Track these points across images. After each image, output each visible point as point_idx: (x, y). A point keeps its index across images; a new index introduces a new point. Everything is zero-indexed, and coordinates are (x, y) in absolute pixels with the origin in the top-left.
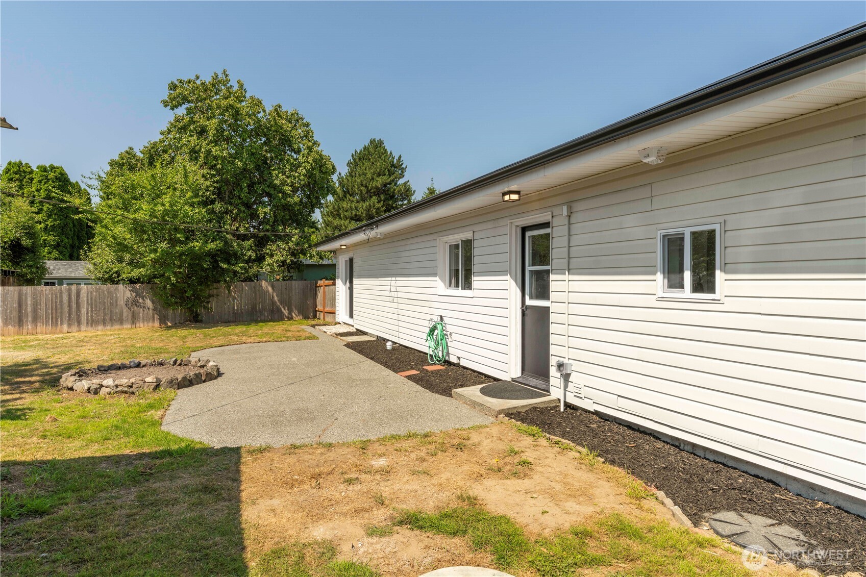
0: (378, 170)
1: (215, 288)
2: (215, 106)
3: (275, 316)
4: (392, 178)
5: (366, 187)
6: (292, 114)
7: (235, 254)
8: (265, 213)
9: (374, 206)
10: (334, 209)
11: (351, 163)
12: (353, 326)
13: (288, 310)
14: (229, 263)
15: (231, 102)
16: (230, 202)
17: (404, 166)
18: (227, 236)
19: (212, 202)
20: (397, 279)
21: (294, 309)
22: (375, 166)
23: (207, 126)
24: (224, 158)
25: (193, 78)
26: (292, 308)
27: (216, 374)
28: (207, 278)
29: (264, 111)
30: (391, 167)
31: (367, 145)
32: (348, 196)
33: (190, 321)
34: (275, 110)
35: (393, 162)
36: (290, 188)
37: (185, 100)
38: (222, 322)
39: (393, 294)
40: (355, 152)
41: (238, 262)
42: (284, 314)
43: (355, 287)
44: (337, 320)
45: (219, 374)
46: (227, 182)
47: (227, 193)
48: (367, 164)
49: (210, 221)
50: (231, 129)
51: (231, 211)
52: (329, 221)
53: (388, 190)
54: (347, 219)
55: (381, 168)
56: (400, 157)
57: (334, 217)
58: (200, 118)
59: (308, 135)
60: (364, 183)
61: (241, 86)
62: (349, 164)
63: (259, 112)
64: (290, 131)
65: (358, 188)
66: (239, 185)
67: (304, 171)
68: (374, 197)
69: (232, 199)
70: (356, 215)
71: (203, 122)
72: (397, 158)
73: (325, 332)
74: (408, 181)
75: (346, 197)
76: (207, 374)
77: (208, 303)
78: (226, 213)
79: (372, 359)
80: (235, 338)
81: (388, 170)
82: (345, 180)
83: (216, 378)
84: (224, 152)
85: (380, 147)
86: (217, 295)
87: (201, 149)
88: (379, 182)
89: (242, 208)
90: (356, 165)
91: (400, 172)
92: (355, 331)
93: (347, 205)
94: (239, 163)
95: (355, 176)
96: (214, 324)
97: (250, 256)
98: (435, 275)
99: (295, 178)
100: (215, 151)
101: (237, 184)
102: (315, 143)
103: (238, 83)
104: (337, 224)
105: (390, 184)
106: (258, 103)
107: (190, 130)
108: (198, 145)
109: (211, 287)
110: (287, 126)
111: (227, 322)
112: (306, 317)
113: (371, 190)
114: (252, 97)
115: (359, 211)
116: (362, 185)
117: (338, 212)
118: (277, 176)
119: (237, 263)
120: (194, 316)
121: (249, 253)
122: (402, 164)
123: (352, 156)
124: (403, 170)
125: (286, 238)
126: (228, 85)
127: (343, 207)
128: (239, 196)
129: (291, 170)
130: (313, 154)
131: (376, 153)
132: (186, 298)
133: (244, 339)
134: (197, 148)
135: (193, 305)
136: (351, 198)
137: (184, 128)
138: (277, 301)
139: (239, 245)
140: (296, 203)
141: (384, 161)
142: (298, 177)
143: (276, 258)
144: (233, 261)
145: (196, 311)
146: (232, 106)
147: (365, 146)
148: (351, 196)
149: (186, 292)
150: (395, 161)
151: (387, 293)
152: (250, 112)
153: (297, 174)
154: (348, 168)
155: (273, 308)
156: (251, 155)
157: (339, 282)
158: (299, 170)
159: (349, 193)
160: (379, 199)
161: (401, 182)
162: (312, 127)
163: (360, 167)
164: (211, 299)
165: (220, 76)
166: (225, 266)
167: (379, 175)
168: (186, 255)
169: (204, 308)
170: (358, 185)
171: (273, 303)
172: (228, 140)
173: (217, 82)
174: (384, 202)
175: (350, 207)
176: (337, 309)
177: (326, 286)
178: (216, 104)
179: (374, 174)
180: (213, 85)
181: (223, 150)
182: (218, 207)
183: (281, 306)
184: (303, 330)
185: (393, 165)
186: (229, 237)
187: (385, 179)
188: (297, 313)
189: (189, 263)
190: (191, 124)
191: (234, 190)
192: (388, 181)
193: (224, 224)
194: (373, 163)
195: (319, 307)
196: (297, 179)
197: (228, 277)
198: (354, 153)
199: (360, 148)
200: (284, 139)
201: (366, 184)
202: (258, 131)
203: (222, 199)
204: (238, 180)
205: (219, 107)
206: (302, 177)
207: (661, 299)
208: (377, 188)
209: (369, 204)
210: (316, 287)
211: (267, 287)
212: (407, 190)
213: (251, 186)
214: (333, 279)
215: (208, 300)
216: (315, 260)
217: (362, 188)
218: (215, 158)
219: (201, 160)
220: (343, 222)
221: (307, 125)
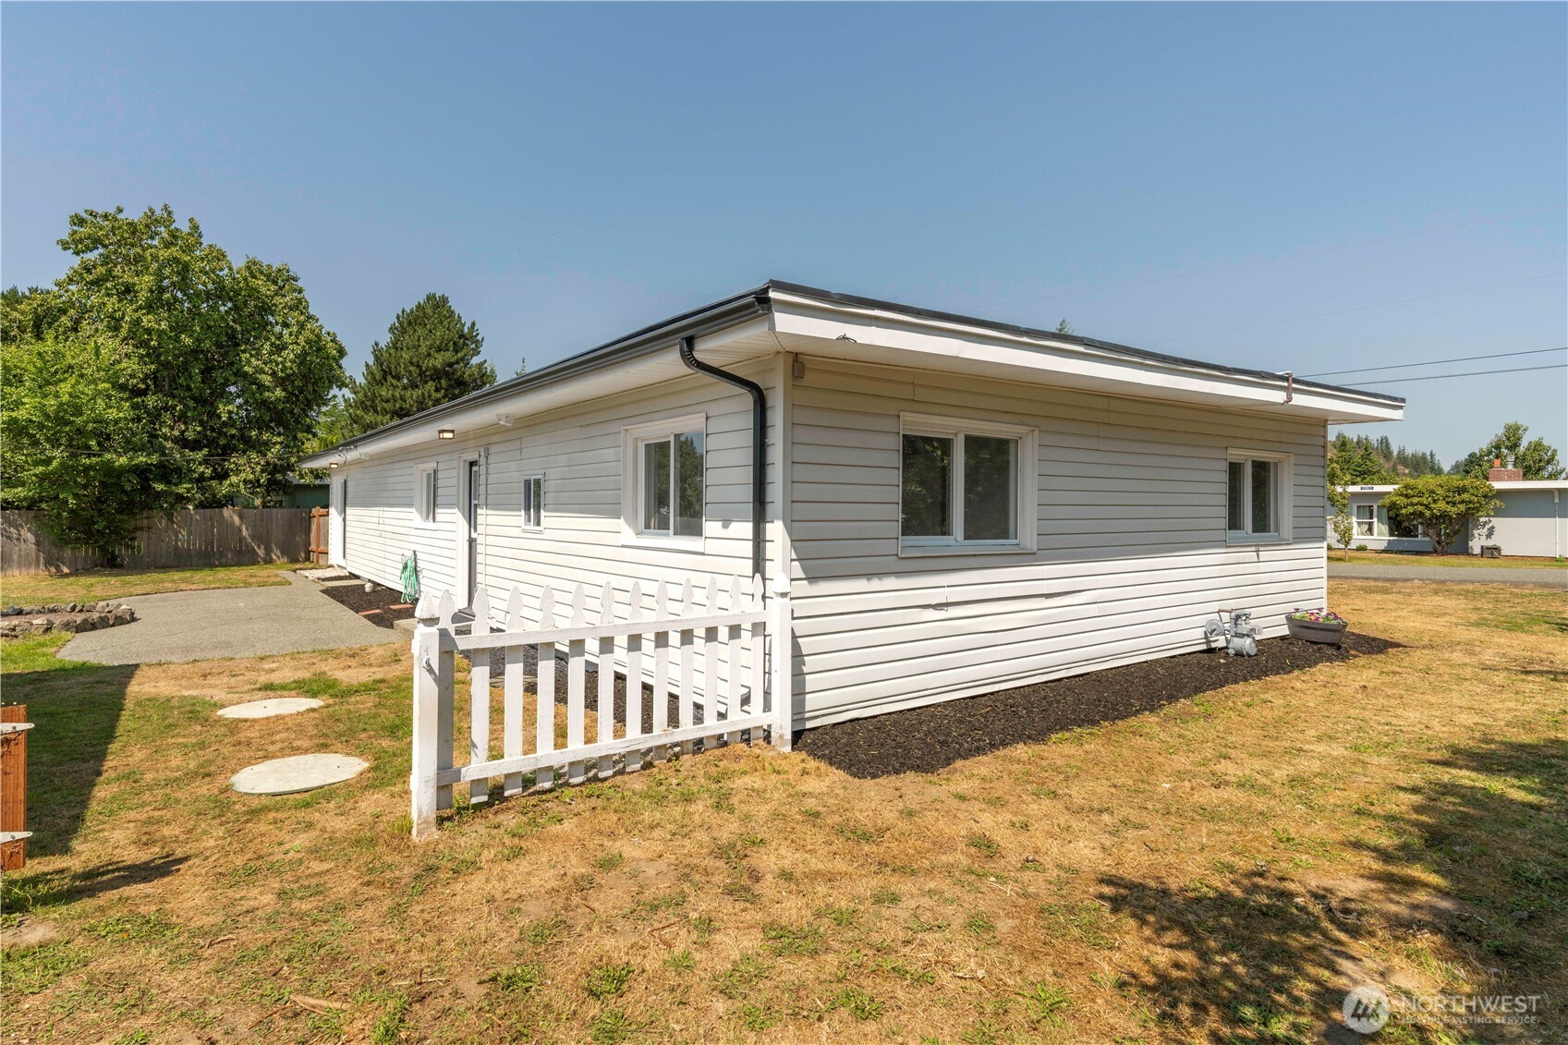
0: (438, 342)
1: (146, 518)
2: (149, 258)
3: (244, 557)
4: (460, 355)
5: (418, 366)
6: (279, 270)
7: (178, 470)
8: (230, 412)
9: (430, 397)
10: (366, 396)
11: (396, 328)
12: (345, 568)
13: (265, 549)
14: (168, 482)
15: (175, 254)
16: (172, 393)
17: (479, 338)
18: (165, 443)
19: (144, 393)
20: (385, 509)
21: (274, 548)
22: (433, 336)
23: (134, 284)
24: (161, 333)
25: (112, 210)
26: (272, 548)
27: (129, 618)
28: (131, 503)
29: (230, 269)
30: (460, 338)
31: (422, 302)
32: (389, 378)
33: (102, 566)
34: (247, 267)
35: (462, 331)
36: (269, 378)
37: (97, 242)
38: (155, 568)
39: (381, 527)
40: (403, 312)
41: (183, 481)
42: (258, 555)
43: (348, 518)
44: (330, 562)
45: (133, 619)
46: (167, 365)
47: (167, 380)
48: (420, 331)
49: (139, 419)
50: (175, 288)
51: (174, 407)
52: (357, 416)
53: (453, 374)
54: (387, 413)
55: (443, 339)
56: (473, 324)
57: (365, 409)
58: (124, 271)
59: (299, 306)
60: (415, 360)
61: (195, 228)
62: (392, 330)
63: (221, 270)
64: (273, 297)
65: (406, 367)
66: (187, 370)
67: (292, 356)
68: (430, 383)
69: (175, 389)
70: (401, 409)
71: (128, 278)
72: (468, 325)
73: (307, 577)
74: (485, 361)
75: (386, 380)
76: (116, 618)
77: (133, 539)
78: (166, 408)
79: (342, 602)
80: (170, 585)
81: (454, 343)
82: (384, 354)
83: (129, 622)
84: (163, 323)
85: (443, 306)
86: (149, 528)
87: (123, 317)
88: (438, 360)
89: (192, 404)
90: (404, 332)
91: (473, 346)
92: (348, 574)
93: (388, 393)
94: (187, 339)
95: (402, 349)
96: (143, 570)
97: (203, 473)
98: (410, 505)
99: (277, 365)
100: (148, 321)
101: (185, 368)
102: (310, 317)
103: (191, 222)
104: (371, 422)
105: (457, 363)
106: (221, 256)
107: (107, 288)
108: (119, 310)
109: (138, 516)
110: (266, 289)
111: (165, 567)
112: (294, 560)
113: (426, 371)
114: (211, 246)
115: (405, 401)
116: (411, 363)
117: (373, 401)
118: (249, 362)
119: (181, 483)
120: (108, 559)
121: (201, 469)
122: (477, 334)
123: (398, 318)
124: (478, 344)
125: (262, 447)
126: (172, 227)
127: (380, 396)
128: (187, 386)
129: (271, 353)
130: (306, 333)
131: (436, 316)
132: (95, 532)
133: (183, 586)
134: (118, 315)
135: (107, 543)
136: (394, 382)
137: (97, 283)
138: (247, 536)
139: (183, 455)
140: (280, 400)
141: (448, 329)
142: (282, 363)
143: (243, 476)
144: (175, 478)
145: (113, 551)
146: (176, 260)
147: (419, 304)
148: (394, 377)
149: (94, 523)
150: (466, 330)
151: (376, 526)
152: (207, 268)
153: (280, 359)
154: (390, 335)
155: (241, 547)
156: (208, 329)
157: (332, 511)
158: (284, 353)
159: (391, 374)
160: (438, 386)
161: (475, 361)
162: (306, 294)
163: (410, 336)
164: (138, 534)
165: (158, 212)
166: (159, 487)
167: (439, 350)
168: (95, 470)
169: (127, 546)
170: (404, 364)
171: (241, 539)
172: (170, 306)
173: (152, 221)
174: (446, 390)
175: (393, 396)
176: (330, 547)
177: (320, 516)
178: (151, 255)
179: (430, 349)
180: (147, 226)
181: (160, 320)
182: (151, 401)
183: (253, 544)
184: (277, 575)
185: (462, 336)
186: (169, 445)
187: (448, 356)
188: (279, 554)
189: (100, 482)
190: (107, 280)
191: (179, 377)
192: (453, 360)
193: (161, 425)
194: (431, 332)
195: (313, 547)
196: (280, 366)
197: (166, 502)
198: (401, 314)
199: (410, 306)
200: (262, 307)
201: (418, 361)
202: (221, 292)
203: (159, 389)
204: (185, 363)
205: (155, 258)
206: (289, 364)
207: (524, 531)
208: (435, 369)
209: (422, 393)
210: (310, 518)
211: (231, 517)
212: (483, 375)
213: (206, 372)
214: (326, 506)
215: (133, 535)
216: (308, 480)
217: (412, 368)
218: (149, 331)
219: (124, 332)
220: (379, 418)
221: (300, 291)
